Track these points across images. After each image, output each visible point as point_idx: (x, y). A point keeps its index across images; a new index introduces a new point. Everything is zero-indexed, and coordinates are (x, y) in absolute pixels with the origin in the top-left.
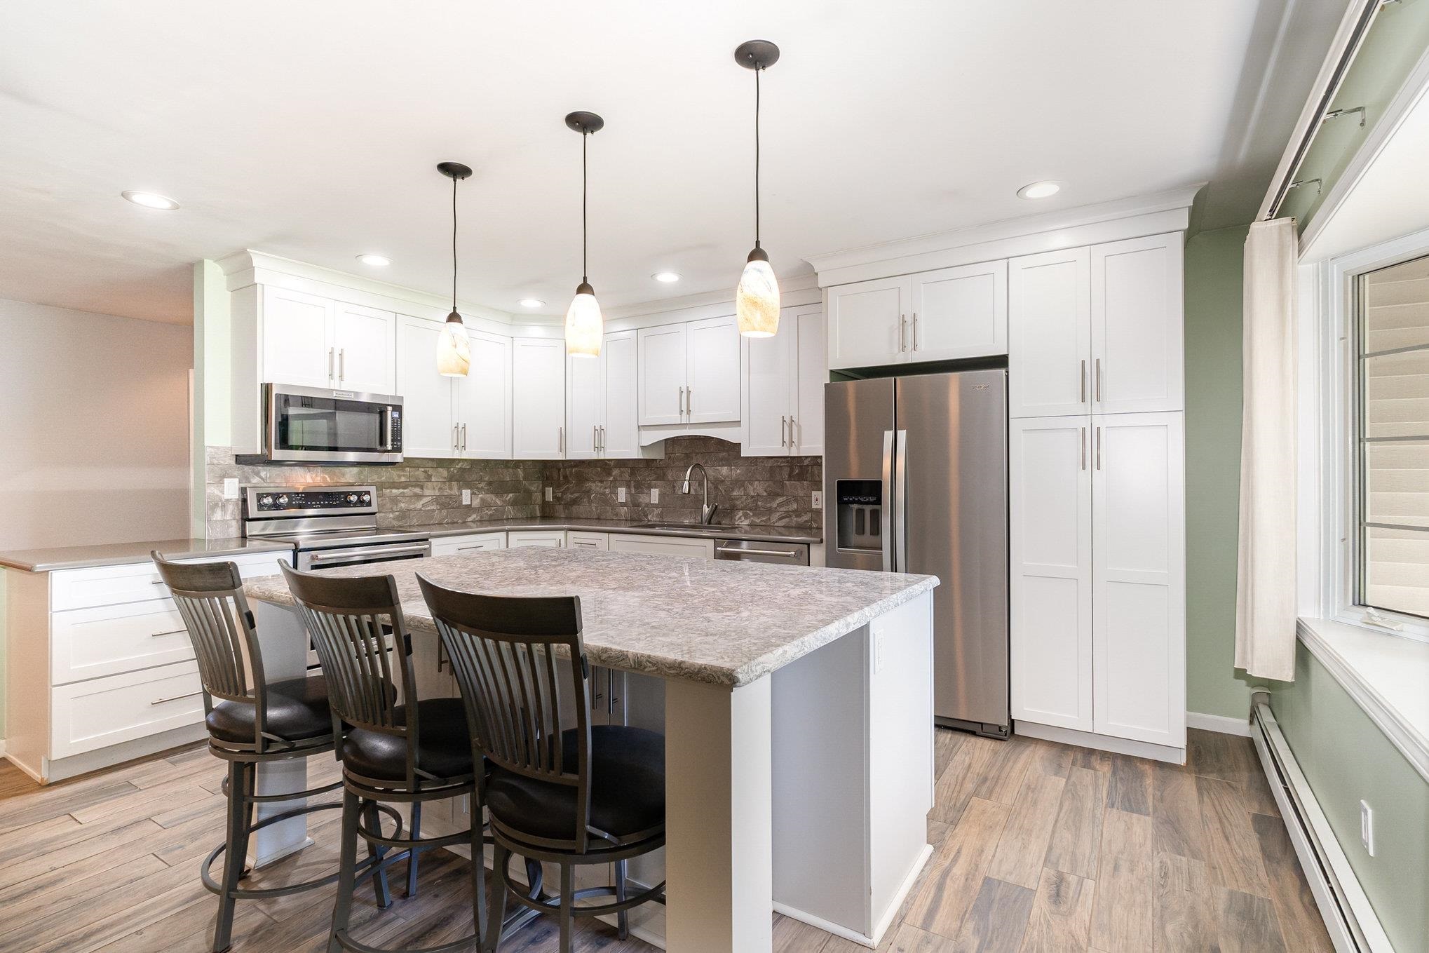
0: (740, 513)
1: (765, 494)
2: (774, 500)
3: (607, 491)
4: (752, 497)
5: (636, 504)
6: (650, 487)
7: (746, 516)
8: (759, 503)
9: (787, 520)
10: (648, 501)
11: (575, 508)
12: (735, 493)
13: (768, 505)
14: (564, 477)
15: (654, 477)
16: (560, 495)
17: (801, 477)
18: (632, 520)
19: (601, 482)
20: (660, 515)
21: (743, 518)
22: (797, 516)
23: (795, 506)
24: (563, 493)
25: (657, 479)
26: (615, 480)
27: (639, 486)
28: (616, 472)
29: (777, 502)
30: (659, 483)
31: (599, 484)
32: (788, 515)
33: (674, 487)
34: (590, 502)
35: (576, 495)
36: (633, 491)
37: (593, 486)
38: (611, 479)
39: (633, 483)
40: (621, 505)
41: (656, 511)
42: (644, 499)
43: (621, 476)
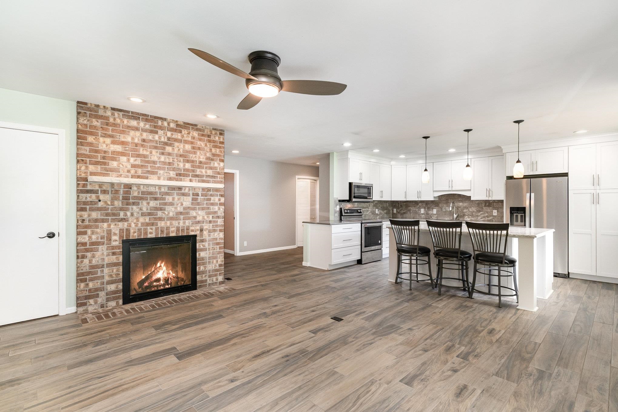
0: (467, 217)
1: (476, 211)
2: (479, 213)
3: (417, 210)
4: (471, 212)
5: (428, 214)
6: (433, 209)
7: (469, 217)
8: (474, 214)
9: (484, 219)
10: (432, 213)
11: (405, 215)
12: (465, 211)
13: (477, 214)
14: (400, 205)
16: (399, 211)
17: (489, 206)
18: (426, 219)
19: (415, 207)
20: (437, 217)
21: (468, 218)
22: (487, 218)
23: (487, 214)
24: (400, 210)
25: (435, 206)
26: (420, 207)
27: (429, 208)
28: (420, 204)
29: (480, 213)
30: (437, 208)
31: (414, 208)
32: (484, 217)
33: (442, 209)
34: (410, 213)
35: (405, 211)
36: (426, 210)
37: (412, 208)
38: (418, 206)
39: (426, 208)
40: (422, 214)
41: (435, 216)
42: (430, 212)
43: (422, 205)
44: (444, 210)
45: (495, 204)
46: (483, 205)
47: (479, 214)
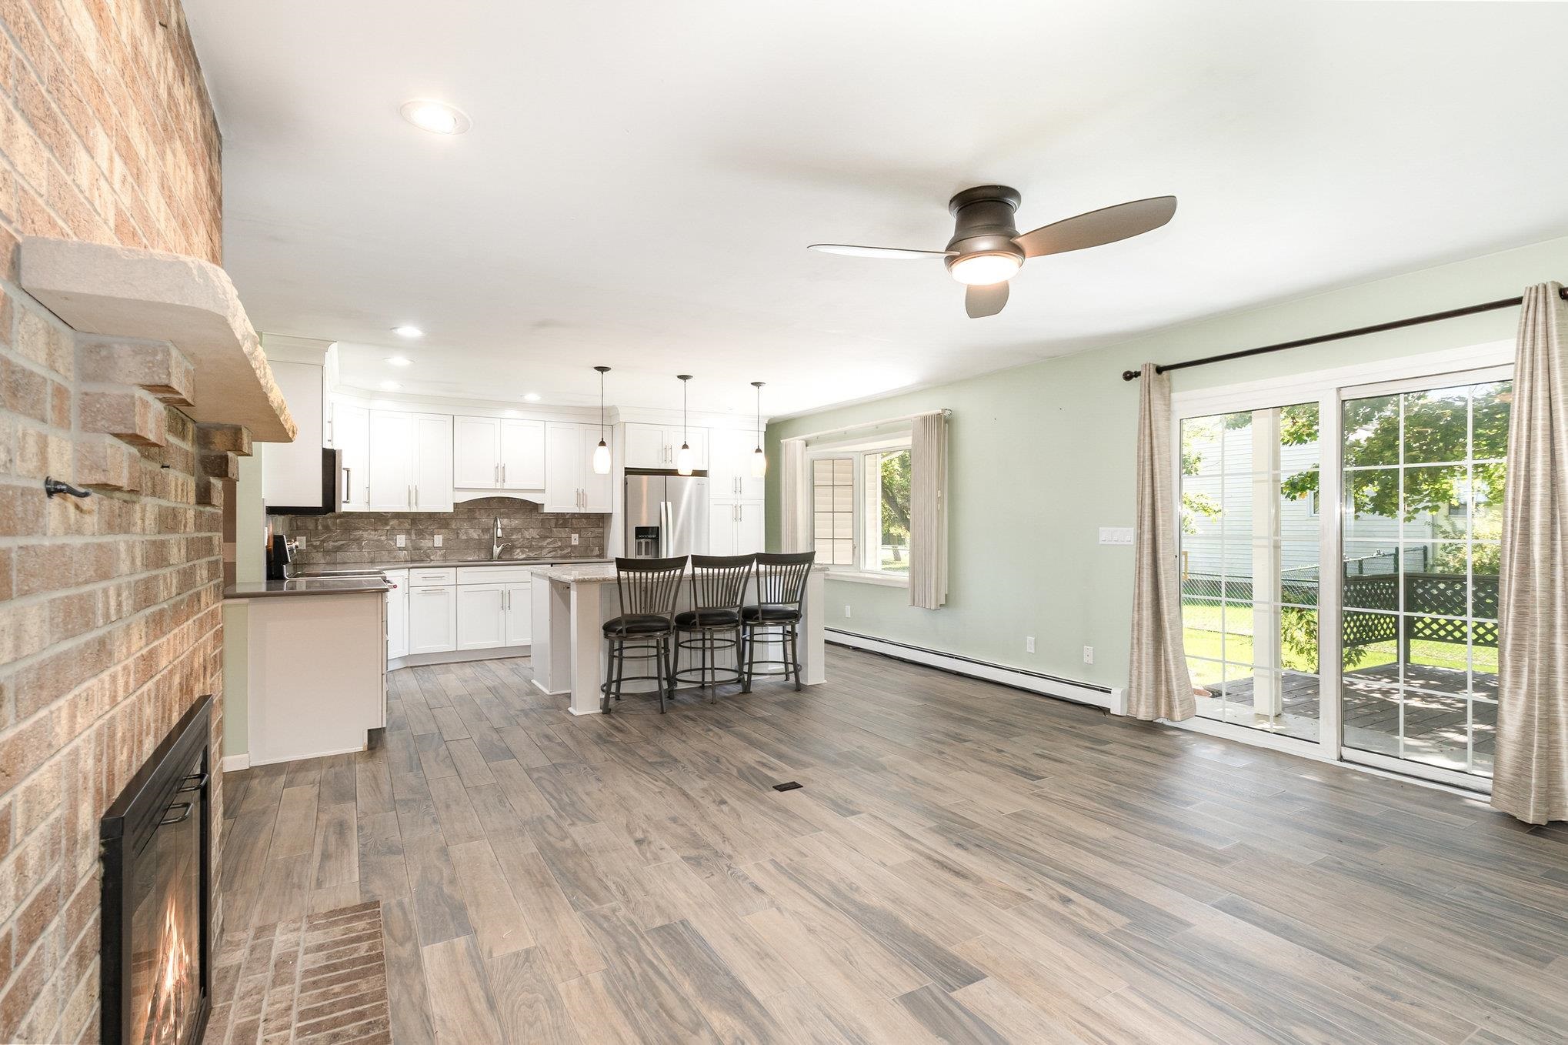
0: (518, 550)
1: (538, 536)
2: (544, 540)
3: (383, 538)
4: (528, 539)
5: (417, 549)
6: (432, 534)
7: (523, 552)
8: (533, 543)
9: (554, 553)
10: (430, 545)
11: (340, 556)
12: (514, 537)
13: (540, 544)
14: (323, 526)
15: (437, 526)
16: (318, 543)
17: (564, 526)
18: (412, 561)
19: (376, 530)
20: (444, 556)
21: (520, 554)
22: (561, 549)
23: (560, 543)
24: (323, 541)
25: (440, 528)
26: (393, 529)
27: (420, 534)
28: (393, 522)
29: (547, 541)
30: (443, 531)
31: (373, 533)
32: (555, 549)
33: (458, 533)
34: (361, 548)
35: (341, 542)
36: (414, 537)
37: (365, 534)
38: (388, 528)
39: (413, 532)
40: (400, 549)
41: (439, 553)
42: (425, 544)
43: (399, 525)
44: (464, 537)
45: (574, 521)
46: (553, 523)
47: (545, 543)
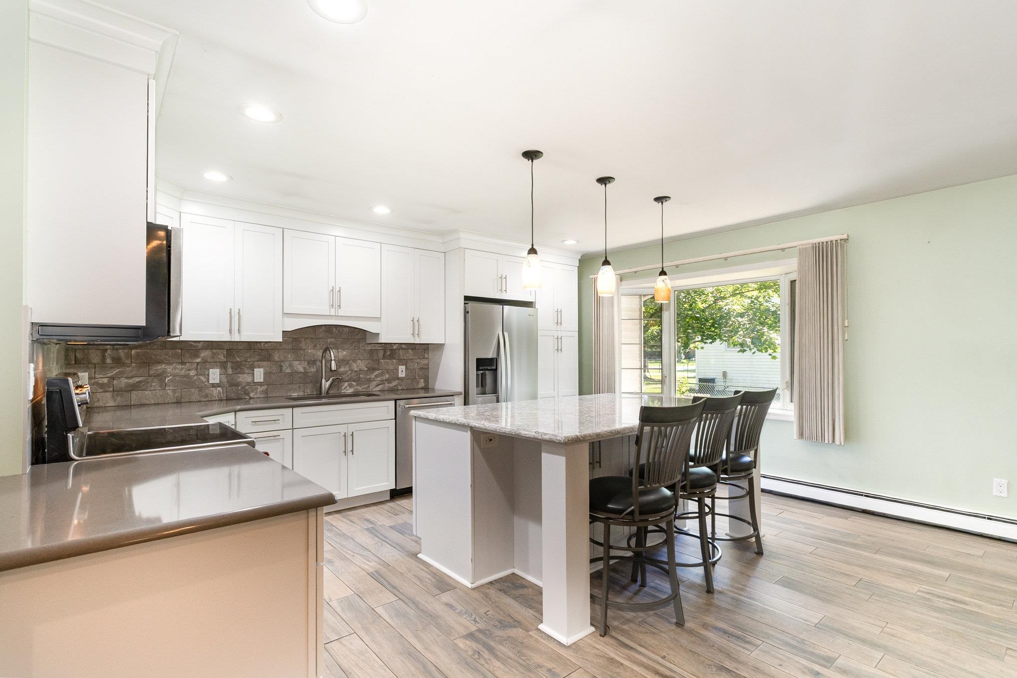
0: (346, 384)
1: (366, 369)
2: (372, 373)
3: (192, 373)
4: (356, 372)
5: (233, 384)
6: (252, 368)
7: (351, 386)
8: (361, 376)
9: (381, 386)
10: (249, 379)
13: (368, 377)
14: (113, 359)
15: (258, 357)
16: (106, 380)
17: (391, 357)
18: (228, 399)
19: (183, 363)
20: (266, 392)
21: (348, 388)
22: (388, 383)
23: (387, 376)
25: (261, 360)
26: (205, 362)
27: (238, 367)
28: (205, 354)
29: (375, 374)
30: (265, 363)
32: (382, 382)
33: (281, 367)
34: (163, 386)
35: (137, 379)
36: (230, 371)
37: (169, 369)
38: (198, 360)
39: (229, 365)
40: (213, 385)
41: (260, 389)
42: (244, 378)
43: (213, 357)
44: (288, 371)
45: (401, 352)
46: (381, 354)
47: (373, 376)
